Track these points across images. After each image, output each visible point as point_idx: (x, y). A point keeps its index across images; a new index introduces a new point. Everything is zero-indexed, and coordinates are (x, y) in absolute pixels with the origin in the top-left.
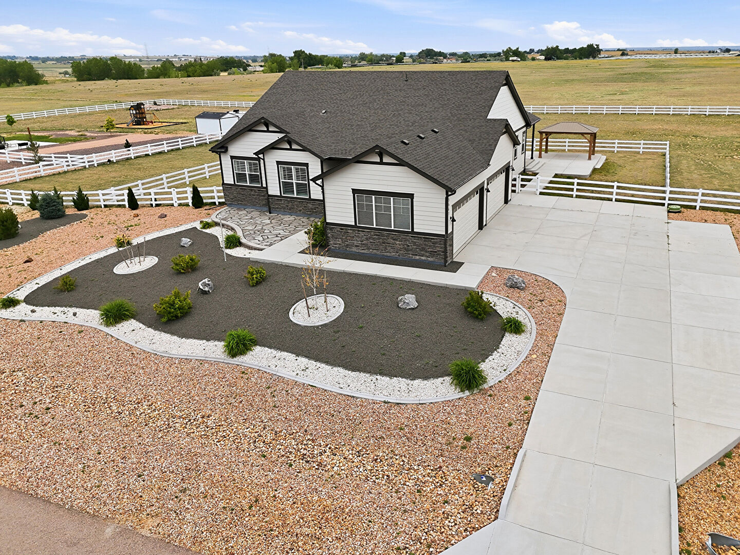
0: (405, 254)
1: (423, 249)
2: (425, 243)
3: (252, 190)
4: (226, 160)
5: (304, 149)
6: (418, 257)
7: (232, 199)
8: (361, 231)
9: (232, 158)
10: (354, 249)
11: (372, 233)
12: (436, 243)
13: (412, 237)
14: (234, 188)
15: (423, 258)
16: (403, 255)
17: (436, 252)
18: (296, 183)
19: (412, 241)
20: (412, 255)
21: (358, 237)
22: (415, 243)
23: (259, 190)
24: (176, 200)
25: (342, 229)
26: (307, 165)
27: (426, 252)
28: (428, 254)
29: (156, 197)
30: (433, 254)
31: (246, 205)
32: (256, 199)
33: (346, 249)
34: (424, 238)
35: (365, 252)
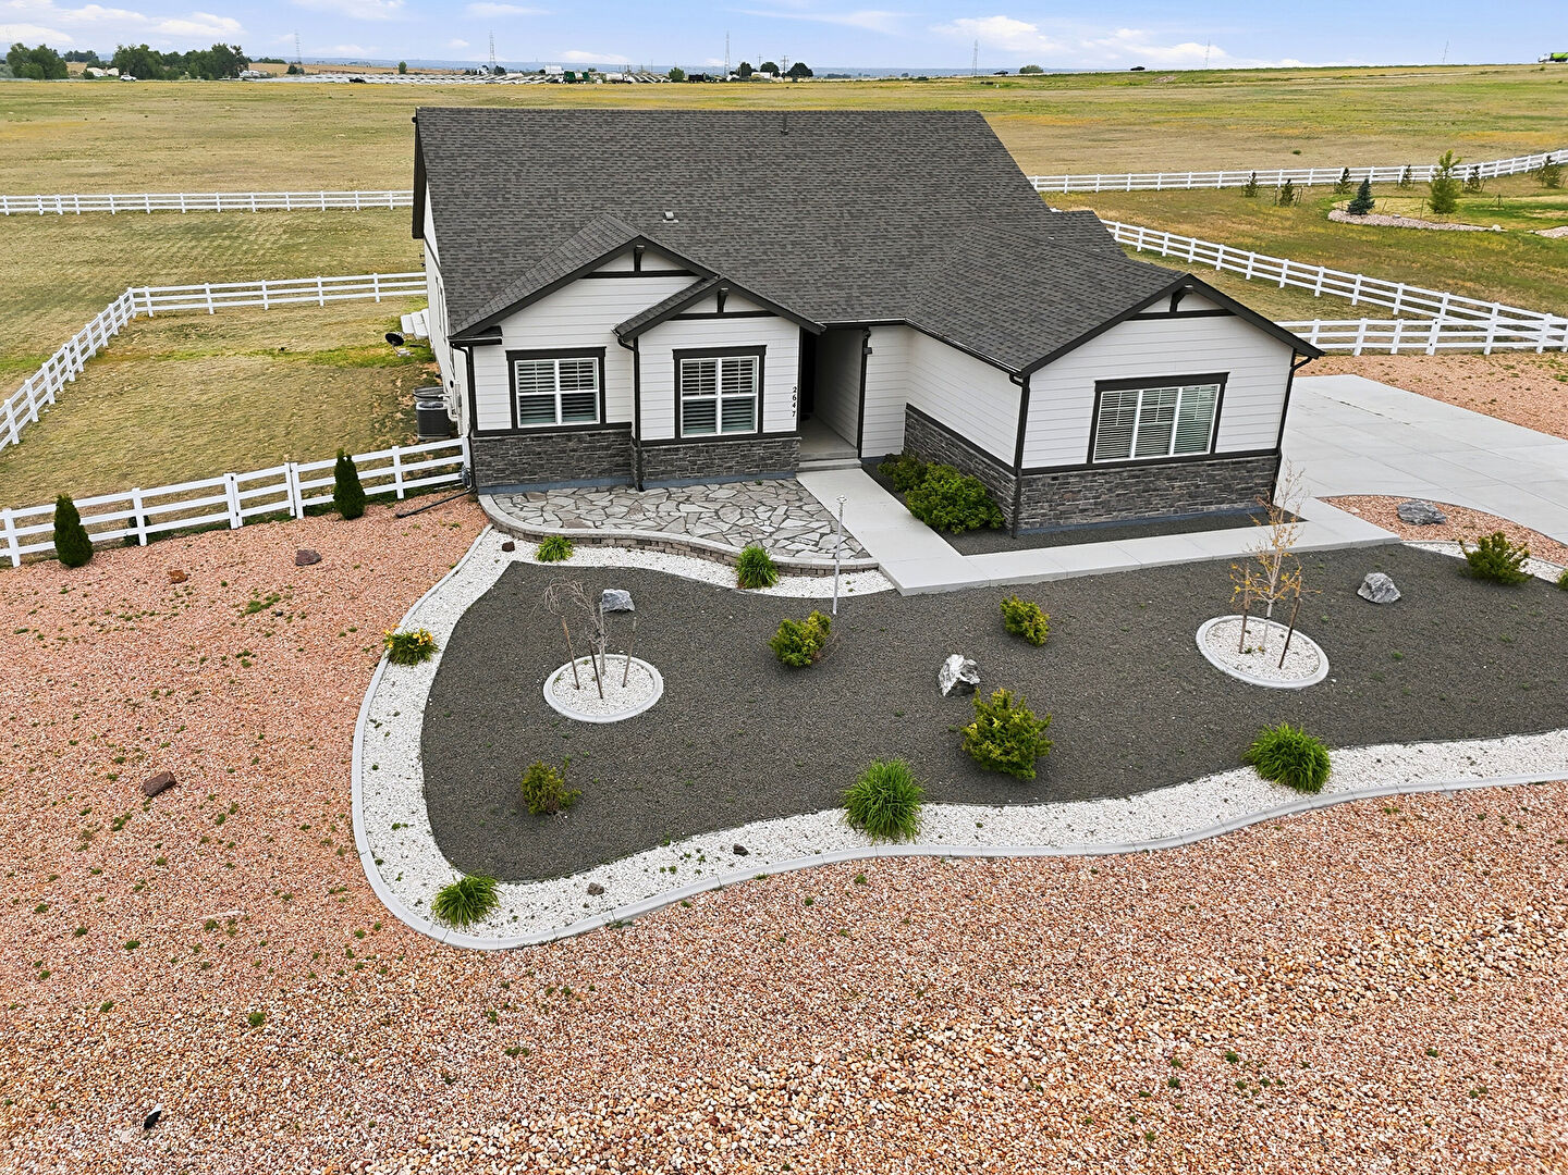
0: (1189, 505)
1: (1228, 488)
2: (1232, 473)
3: (569, 438)
4: (492, 367)
5: (768, 310)
6: (1213, 508)
7: (503, 471)
8: (1100, 474)
9: (512, 356)
10: (1077, 520)
11: (1125, 474)
12: (1255, 469)
13: (1210, 465)
14: (510, 439)
15: (1225, 506)
16: (1183, 509)
17: (1250, 488)
18: (724, 401)
19: (1209, 475)
20: (1203, 504)
21: (1090, 489)
22: (1214, 476)
23: (590, 435)
24: (239, 510)
25: (1054, 479)
26: (760, 351)
27: (1232, 492)
28: (1234, 497)
29: (152, 511)
30: (1244, 494)
31: (545, 481)
32: (580, 459)
33: (1058, 524)
34: (1233, 463)
35: (1103, 519)
